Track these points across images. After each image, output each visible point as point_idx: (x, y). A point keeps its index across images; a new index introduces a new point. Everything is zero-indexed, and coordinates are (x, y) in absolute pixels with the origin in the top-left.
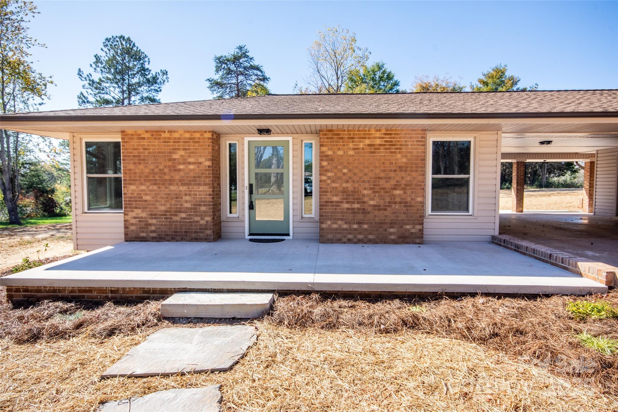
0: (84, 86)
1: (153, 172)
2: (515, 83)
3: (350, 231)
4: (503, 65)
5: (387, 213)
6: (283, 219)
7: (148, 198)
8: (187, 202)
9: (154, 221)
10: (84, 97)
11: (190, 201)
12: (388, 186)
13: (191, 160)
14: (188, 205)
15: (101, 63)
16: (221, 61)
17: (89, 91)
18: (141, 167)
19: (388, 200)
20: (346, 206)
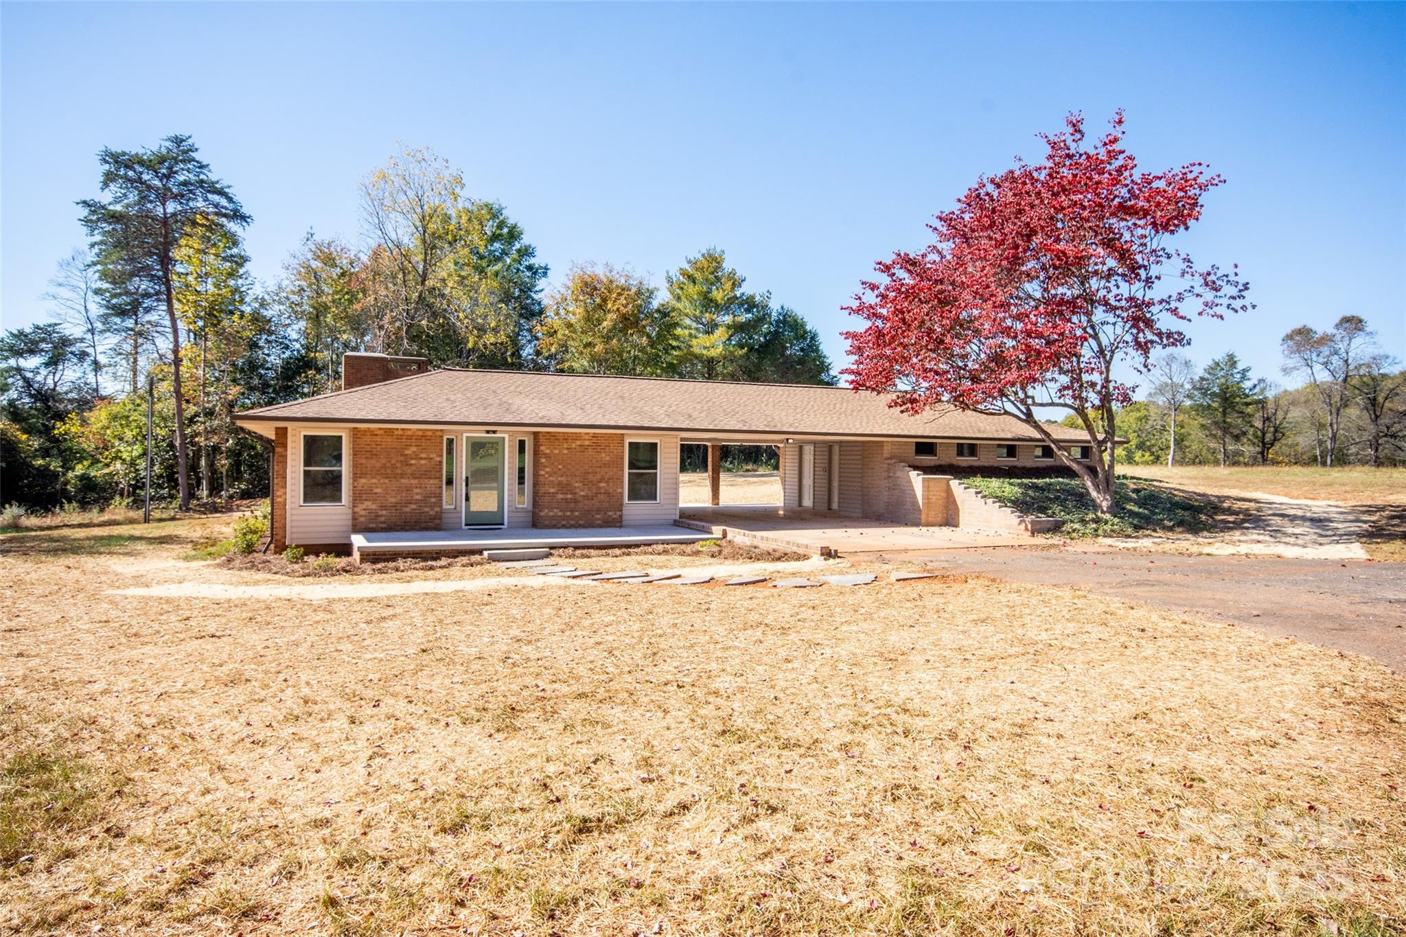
1: (384, 466)
2: (736, 284)
3: (564, 518)
4: (718, 250)
5: (594, 502)
6: (496, 510)
7: (378, 490)
8: (417, 494)
9: (384, 512)
11: (421, 494)
12: (595, 479)
13: (423, 455)
14: (418, 497)
16: (120, 162)
18: (373, 461)
19: (594, 491)
20: (561, 496)
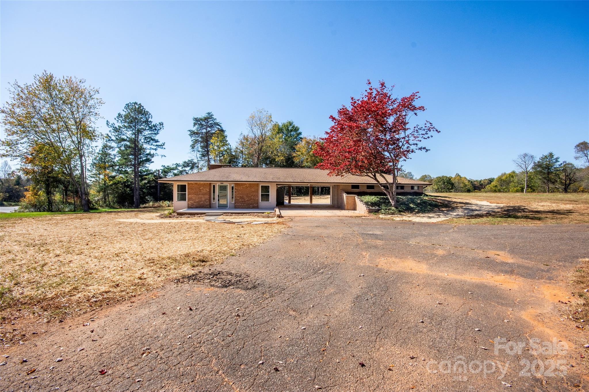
0: (110, 131)
1: (195, 192)
3: (242, 206)
5: (250, 202)
6: (226, 203)
7: (194, 198)
8: (203, 199)
9: (195, 203)
10: (109, 137)
12: (250, 195)
13: (204, 189)
15: (122, 117)
16: (197, 121)
17: (113, 134)
18: (192, 191)
19: (250, 199)
20: (241, 200)
